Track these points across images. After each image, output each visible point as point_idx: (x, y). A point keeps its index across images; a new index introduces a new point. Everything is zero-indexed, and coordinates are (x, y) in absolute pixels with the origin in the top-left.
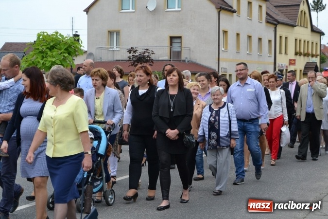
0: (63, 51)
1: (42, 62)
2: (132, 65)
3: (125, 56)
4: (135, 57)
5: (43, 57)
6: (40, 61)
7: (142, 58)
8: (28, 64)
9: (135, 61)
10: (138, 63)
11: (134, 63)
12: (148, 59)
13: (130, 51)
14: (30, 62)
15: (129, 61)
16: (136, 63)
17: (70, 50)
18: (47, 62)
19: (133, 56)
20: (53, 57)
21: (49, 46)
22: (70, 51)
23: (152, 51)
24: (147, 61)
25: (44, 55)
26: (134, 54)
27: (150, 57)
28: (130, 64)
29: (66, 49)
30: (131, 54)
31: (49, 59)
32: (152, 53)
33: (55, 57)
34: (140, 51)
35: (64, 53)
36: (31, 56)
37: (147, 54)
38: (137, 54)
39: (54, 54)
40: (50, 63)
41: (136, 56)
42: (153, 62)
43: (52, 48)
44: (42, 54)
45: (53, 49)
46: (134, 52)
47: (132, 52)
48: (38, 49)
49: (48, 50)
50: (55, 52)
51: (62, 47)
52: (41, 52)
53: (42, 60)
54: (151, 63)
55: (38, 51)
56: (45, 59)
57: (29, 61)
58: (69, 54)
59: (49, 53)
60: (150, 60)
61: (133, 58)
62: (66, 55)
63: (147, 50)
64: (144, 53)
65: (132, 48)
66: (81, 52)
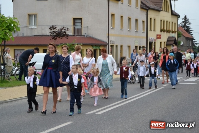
0: (5, 28)
2: (53, 39)
3: (48, 32)
4: (54, 33)
7: (60, 33)
9: (55, 36)
10: (57, 37)
11: (54, 37)
12: (65, 34)
13: (51, 28)
15: (50, 35)
16: (56, 37)
19: (53, 32)
22: (10, 28)
23: (67, 28)
26: (54, 31)
27: (66, 33)
28: (52, 38)
29: (7, 27)
30: (52, 31)
32: (68, 30)
34: (59, 28)
37: (63, 30)
38: (56, 30)
41: (56, 32)
46: (54, 29)
47: (53, 29)
54: (67, 37)
58: (10, 30)
61: (53, 33)
63: (64, 27)
64: (61, 30)
65: (52, 26)
66: (18, 29)
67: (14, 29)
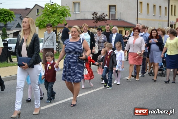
0: (60, 14)
2: (95, 22)
3: (91, 17)
4: (96, 18)
5: (48, 18)
6: (47, 20)
7: (100, 18)
8: (40, 22)
10: (98, 21)
11: (96, 21)
12: (104, 18)
13: (93, 14)
14: (41, 20)
15: (93, 20)
16: (97, 21)
17: (63, 13)
18: (51, 21)
19: (95, 17)
21: (51, 12)
22: (64, 14)
23: (106, 14)
24: (103, 20)
26: (96, 16)
27: (105, 18)
28: (94, 22)
29: (61, 13)
30: (94, 16)
31: (53, 19)
32: (106, 16)
33: (55, 18)
34: (99, 14)
35: (60, 15)
36: (42, 17)
37: (103, 16)
38: (97, 16)
40: (53, 21)
41: (97, 17)
42: (107, 21)
43: (53, 13)
44: (48, 16)
46: (96, 15)
47: (95, 15)
48: (46, 13)
49: (51, 14)
50: (55, 15)
51: (59, 12)
52: (47, 15)
53: (48, 19)
54: (106, 21)
55: (45, 14)
56: (50, 19)
57: (40, 20)
58: (63, 16)
59: (52, 15)
60: (105, 19)
61: (95, 18)
62: (62, 16)
63: (103, 13)
64: (102, 15)
65: (94, 12)
66: (70, 15)
67: (66, 15)
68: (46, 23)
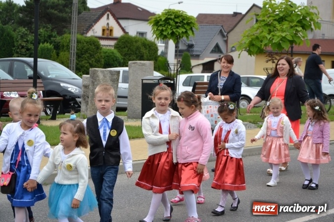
0: (295, 23)
1: (269, 37)
5: (270, 32)
6: (267, 35)
8: (251, 39)
14: (253, 37)
17: (304, 22)
18: (275, 38)
20: (283, 31)
21: (277, 18)
22: (305, 24)
25: (272, 29)
29: (300, 22)
31: (278, 34)
33: (285, 31)
35: (296, 26)
36: (255, 30)
39: (284, 27)
40: (279, 39)
44: (269, 28)
45: (282, 21)
48: (264, 21)
49: (276, 23)
50: (286, 25)
51: (294, 19)
52: (268, 25)
53: (269, 34)
55: (263, 23)
56: (272, 33)
57: (251, 35)
58: (304, 27)
59: (278, 26)
62: (300, 29)
66: (318, 25)
67: (311, 25)
68: (263, 44)
